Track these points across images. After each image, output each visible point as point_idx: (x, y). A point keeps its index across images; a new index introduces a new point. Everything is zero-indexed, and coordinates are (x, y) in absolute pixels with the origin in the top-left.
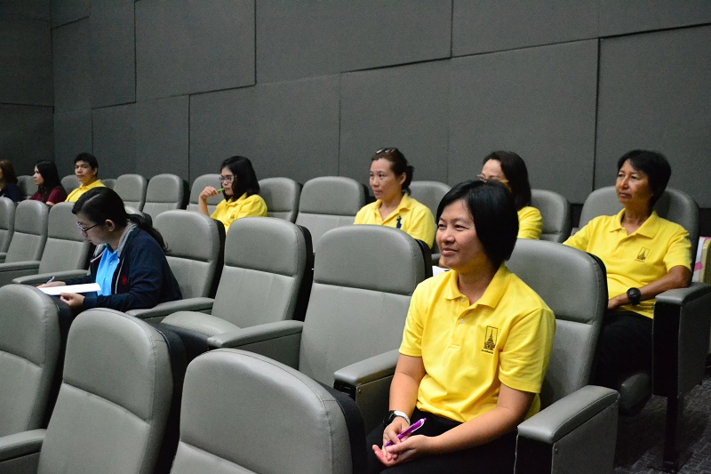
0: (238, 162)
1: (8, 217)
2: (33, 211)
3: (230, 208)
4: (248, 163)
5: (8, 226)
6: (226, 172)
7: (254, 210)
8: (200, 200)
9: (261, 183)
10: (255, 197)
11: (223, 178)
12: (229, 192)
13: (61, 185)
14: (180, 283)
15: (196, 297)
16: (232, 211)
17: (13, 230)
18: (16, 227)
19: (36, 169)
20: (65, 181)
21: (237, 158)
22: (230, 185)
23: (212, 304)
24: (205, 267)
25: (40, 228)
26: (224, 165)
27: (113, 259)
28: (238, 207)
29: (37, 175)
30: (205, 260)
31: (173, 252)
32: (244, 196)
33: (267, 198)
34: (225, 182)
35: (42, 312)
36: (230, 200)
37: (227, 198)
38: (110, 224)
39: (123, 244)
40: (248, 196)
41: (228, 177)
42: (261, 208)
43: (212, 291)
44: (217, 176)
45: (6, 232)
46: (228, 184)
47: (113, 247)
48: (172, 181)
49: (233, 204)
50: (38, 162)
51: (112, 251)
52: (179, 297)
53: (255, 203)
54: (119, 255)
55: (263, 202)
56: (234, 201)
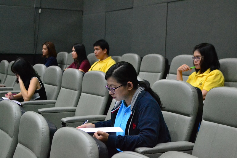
0: (205, 47)
1: (58, 79)
2: (73, 75)
3: (199, 78)
4: (212, 48)
5: (58, 84)
6: (197, 53)
7: (216, 80)
8: (178, 72)
9: (221, 61)
10: (216, 72)
11: (194, 58)
12: (198, 67)
13: (87, 59)
14: (170, 129)
15: (181, 141)
16: (200, 80)
17: (61, 87)
18: (63, 84)
19: (73, 49)
20: (90, 56)
21: (204, 45)
22: (198, 63)
23: (193, 147)
24: (188, 120)
25: (77, 86)
26: (196, 48)
27: (127, 111)
28: (204, 77)
29: (74, 53)
30: (188, 115)
31: (167, 108)
32: (208, 70)
33: (225, 72)
34: (195, 60)
35: (89, 149)
36: (198, 73)
37: (197, 71)
38: (130, 85)
39: (135, 101)
40: (211, 70)
41: (198, 57)
42: (220, 78)
43: (192, 137)
44: (190, 57)
45: (56, 88)
46: (198, 62)
47: (128, 103)
48: (158, 58)
49: (201, 75)
50: (75, 44)
51: (126, 105)
52: (169, 140)
53: (217, 75)
54: (131, 108)
55: (222, 75)
56: (201, 73)
